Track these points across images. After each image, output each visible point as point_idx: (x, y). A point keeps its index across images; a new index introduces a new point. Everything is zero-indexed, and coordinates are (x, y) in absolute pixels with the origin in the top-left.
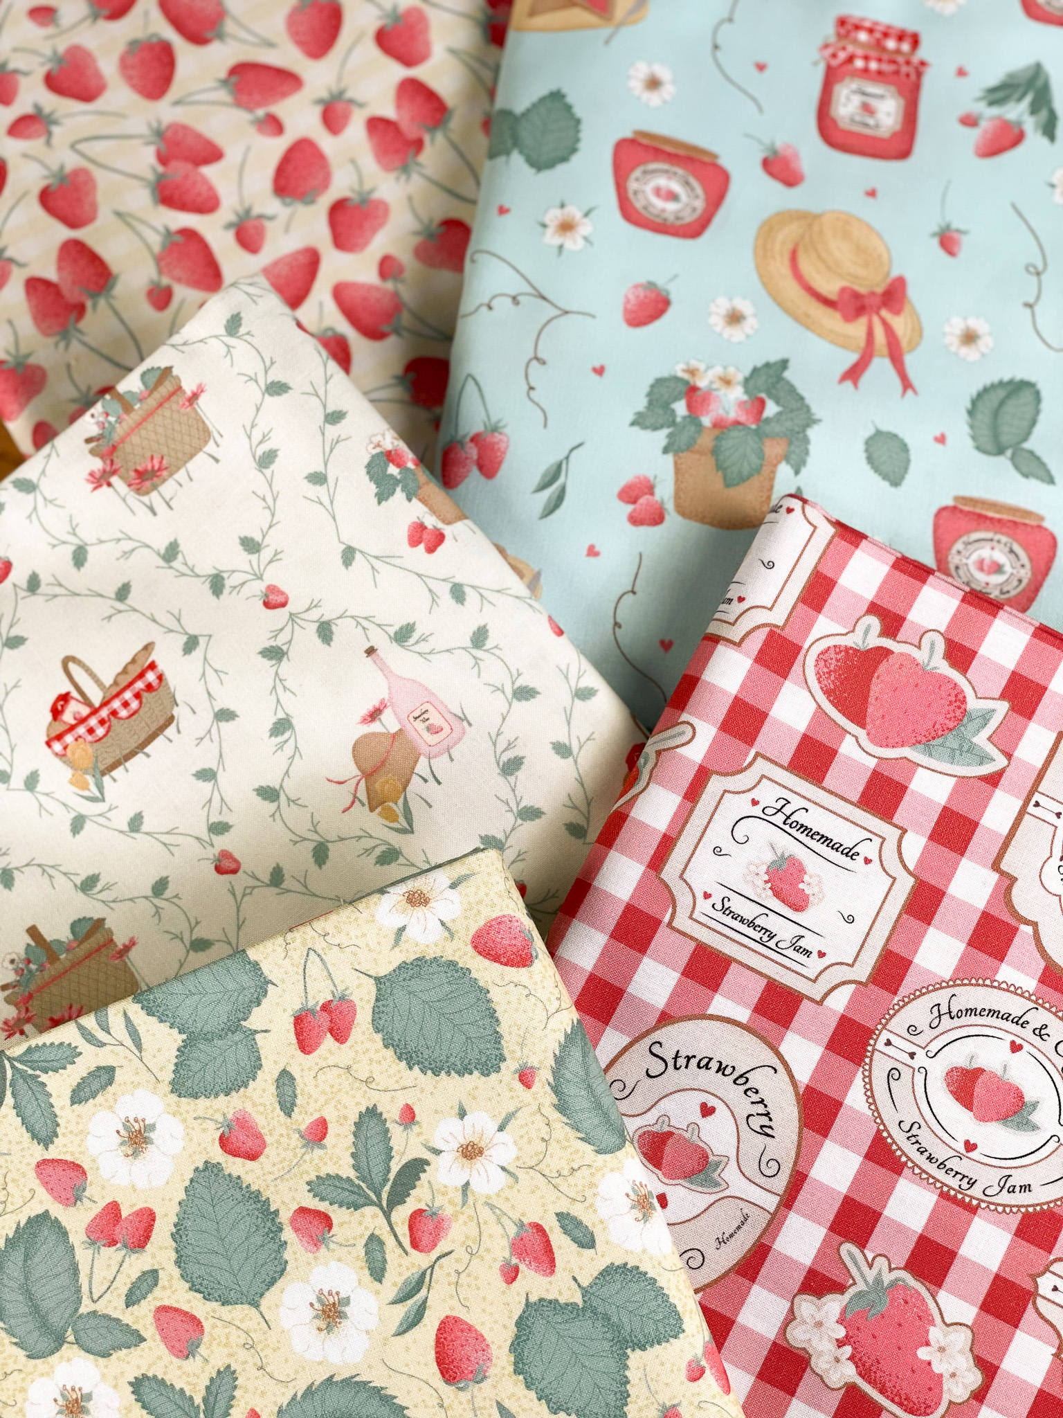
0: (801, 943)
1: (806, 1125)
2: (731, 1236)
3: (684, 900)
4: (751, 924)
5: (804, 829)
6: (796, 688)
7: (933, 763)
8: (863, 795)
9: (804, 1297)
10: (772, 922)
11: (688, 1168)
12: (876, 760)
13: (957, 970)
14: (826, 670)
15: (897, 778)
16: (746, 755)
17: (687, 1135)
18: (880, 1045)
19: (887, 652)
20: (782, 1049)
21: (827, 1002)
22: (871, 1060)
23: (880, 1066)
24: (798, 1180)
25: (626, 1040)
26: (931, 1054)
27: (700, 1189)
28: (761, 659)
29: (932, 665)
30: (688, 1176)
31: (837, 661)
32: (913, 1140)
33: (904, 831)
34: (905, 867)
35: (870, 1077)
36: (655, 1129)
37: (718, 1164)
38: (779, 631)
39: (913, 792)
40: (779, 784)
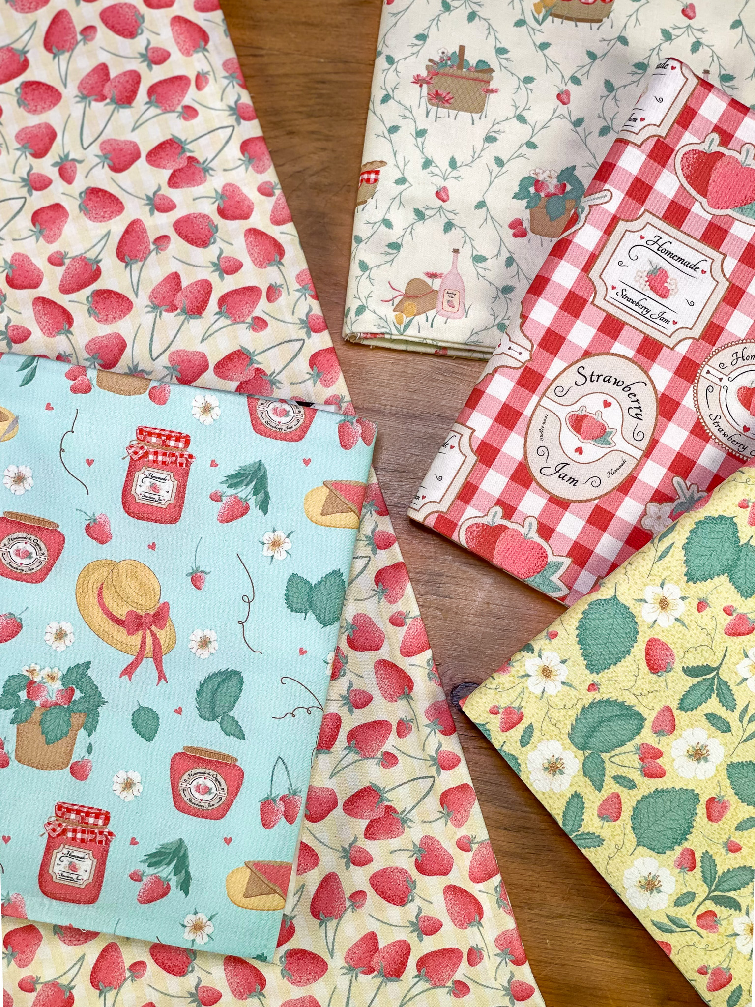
0: (664, 316)
1: (660, 414)
2: (616, 471)
3: (601, 290)
4: (637, 304)
5: (669, 253)
6: (670, 174)
7: (744, 219)
8: (704, 235)
9: (651, 504)
10: (648, 304)
11: (595, 434)
12: (711, 216)
13: (748, 334)
14: (687, 164)
15: (723, 226)
16: (639, 210)
17: (595, 417)
18: (704, 373)
19: (722, 155)
20: (650, 373)
21: (677, 349)
22: (698, 381)
23: (703, 384)
24: (654, 443)
25: (566, 365)
26: (730, 379)
27: (600, 445)
28: (652, 155)
29: (747, 163)
30: (595, 438)
31: (694, 159)
32: (716, 424)
33: (725, 256)
34: (724, 276)
35: (697, 390)
36: (577, 413)
37: (611, 433)
38: (662, 140)
39: (732, 234)
40: (656, 228)
